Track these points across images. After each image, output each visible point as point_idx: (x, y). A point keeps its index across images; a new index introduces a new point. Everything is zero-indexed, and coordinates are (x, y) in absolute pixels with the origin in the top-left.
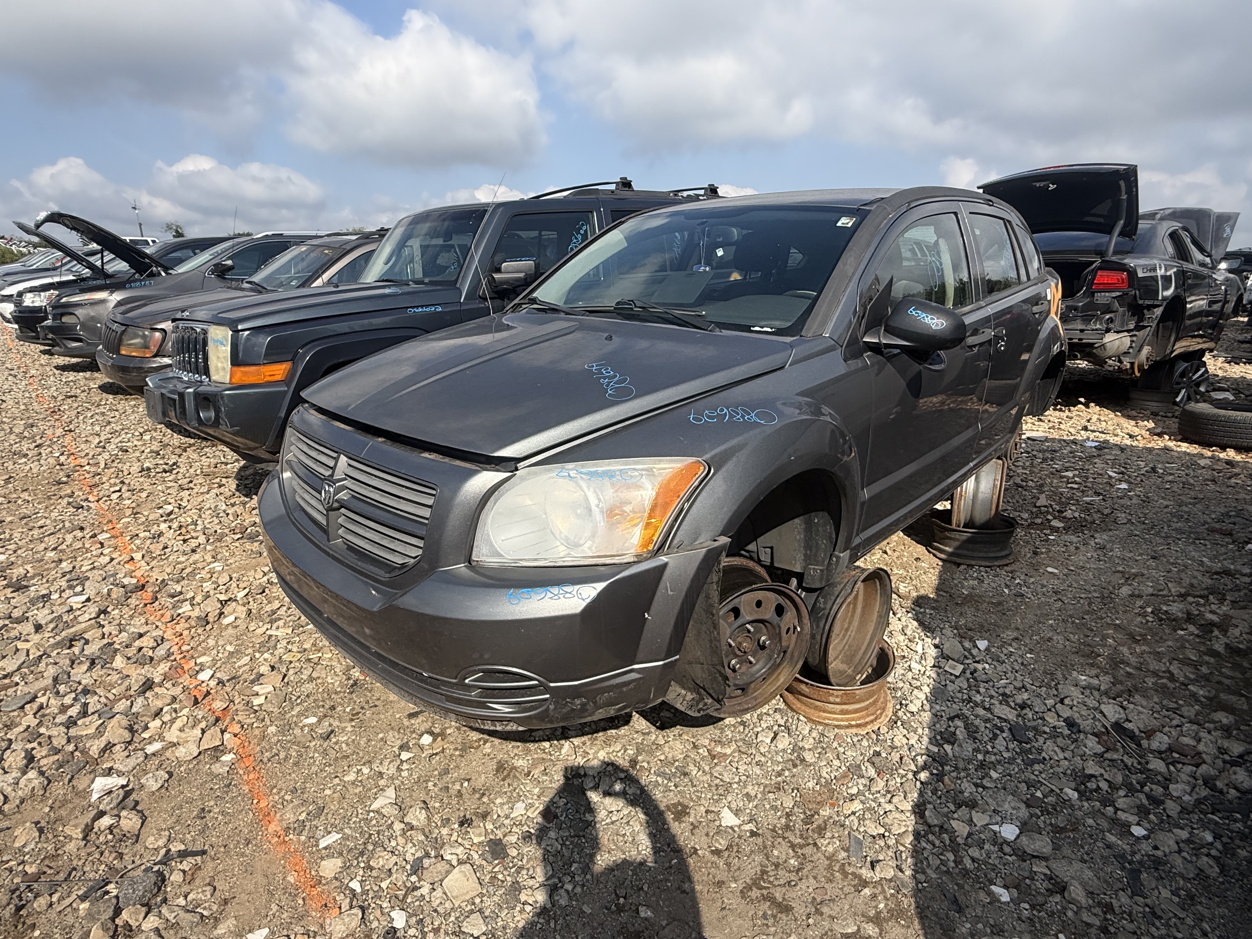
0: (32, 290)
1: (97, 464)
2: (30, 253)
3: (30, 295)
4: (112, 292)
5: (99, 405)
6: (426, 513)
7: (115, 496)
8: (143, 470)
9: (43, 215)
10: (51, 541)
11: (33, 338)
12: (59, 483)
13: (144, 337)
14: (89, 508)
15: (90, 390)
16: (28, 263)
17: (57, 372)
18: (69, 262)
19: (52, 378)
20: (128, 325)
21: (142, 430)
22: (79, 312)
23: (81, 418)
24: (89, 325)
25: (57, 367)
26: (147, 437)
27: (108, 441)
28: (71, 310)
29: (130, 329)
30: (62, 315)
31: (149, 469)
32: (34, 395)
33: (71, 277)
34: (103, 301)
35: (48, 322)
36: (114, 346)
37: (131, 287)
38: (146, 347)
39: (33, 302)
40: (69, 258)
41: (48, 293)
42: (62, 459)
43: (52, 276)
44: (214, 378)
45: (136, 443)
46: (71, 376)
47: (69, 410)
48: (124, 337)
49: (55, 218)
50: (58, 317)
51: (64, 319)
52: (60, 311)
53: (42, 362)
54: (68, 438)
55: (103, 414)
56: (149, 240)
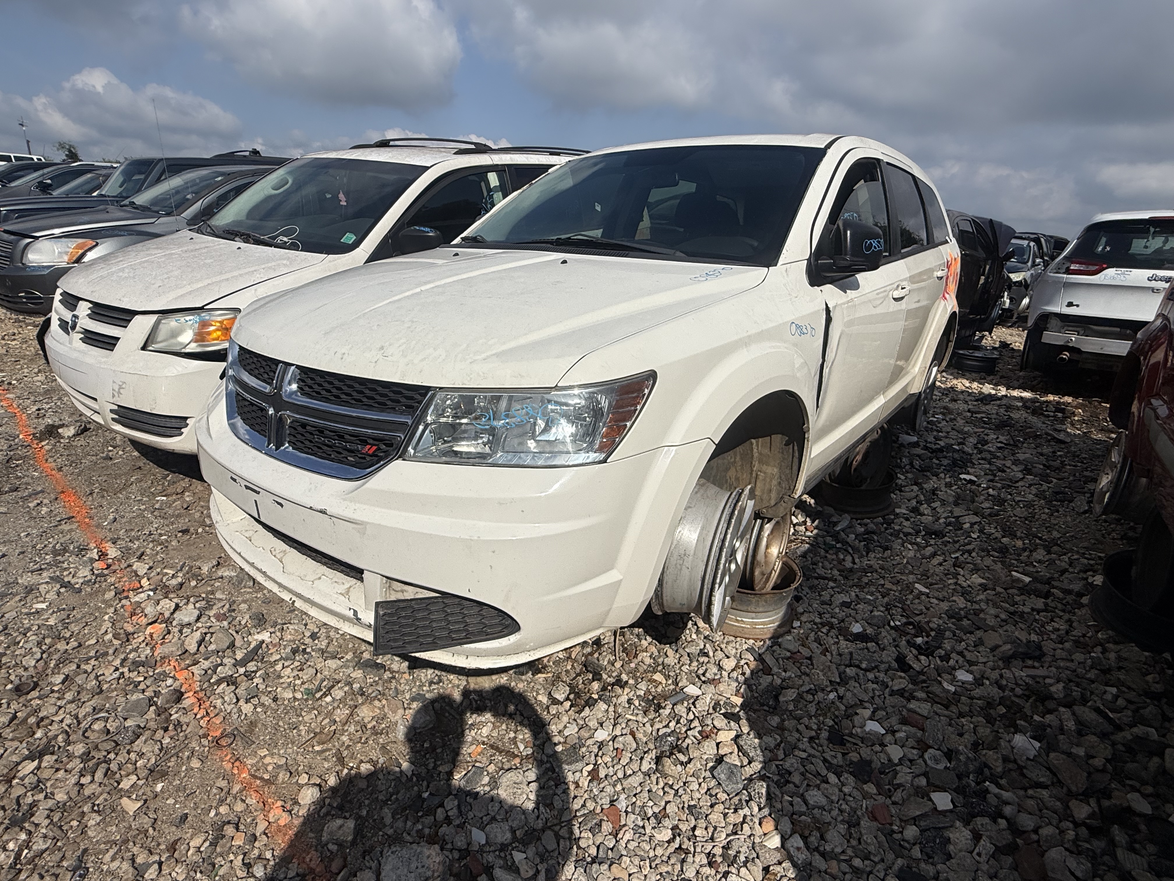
6: (11, 251)
56: (35, 158)
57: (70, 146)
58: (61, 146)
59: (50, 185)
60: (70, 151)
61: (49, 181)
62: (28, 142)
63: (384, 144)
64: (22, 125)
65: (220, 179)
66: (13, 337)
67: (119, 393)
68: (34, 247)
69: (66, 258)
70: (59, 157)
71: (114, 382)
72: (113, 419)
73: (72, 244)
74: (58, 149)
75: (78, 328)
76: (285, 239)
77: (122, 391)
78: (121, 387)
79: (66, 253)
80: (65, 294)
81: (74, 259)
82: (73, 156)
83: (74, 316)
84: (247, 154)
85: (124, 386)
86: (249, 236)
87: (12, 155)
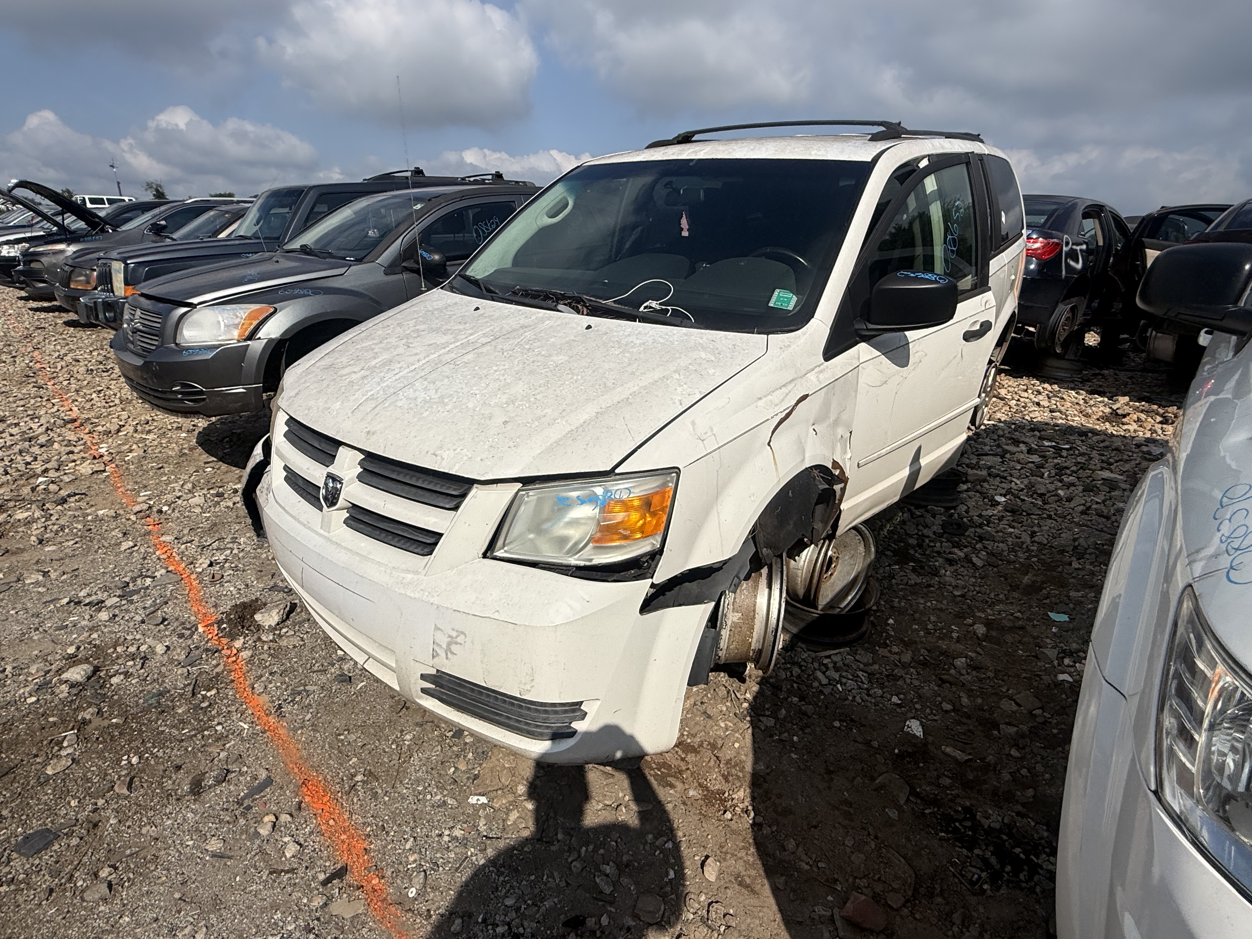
0: (7, 243)
1: (56, 368)
2: (8, 210)
3: (6, 247)
4: (69, 245)
5: (62, 334)
6: (159, 325)
7: (65, 383)
8: (88, 370)
9: (14, 181)
10: (22, 403)
11: (9, 282)
12: (28, 376)
13: (86, 275)
14: (47, 389)
15: (56, 324)
16: (6, 221)
17: (31, 312)
18: (41, 221)
19: (26, 316)
20: (75, 267)
21: (91, 349)
22: (44, 259)
23: (47, 341)
24: (51, 269)
25: (31, 309)
26: (95, 353)
27: (66, 355)
28: (37, 258)
29: (77, 270)
30: (31, 261)
31: (92, 370)
32: (11, 327)
33: (42, 233)
34: (62, 252)
35: (20, 268)
36: (66, 283)
37: (84, 241)
38: (88, 282)
39: (9, 253)
40: (40, 218)
41: (20, 245)
42: (31, 364)
43: (24, 233)
44: (116, 294)
45: (86, 356)
46: (43, 315)
47: (38, 337)
48: (73, 276)
49: (22, 184)
50: (27, 263)
51: (32, 265)
52: (29, 258)
53: (19, 305)
54: (36, 353)
55: (64, 339)
56: (126, 199)
57: (157, 185)
58: (149, 186)
59: (164, 227)
60: (157, 191)
61: (163, 223)
62: (119, 183)
63: (686, 139)
64: (112, 166)
65: (419, 206)
66: (147, 428)
67: (448, 650)
68: (190, 320)
69: (236, 334)
70: (149, 197)
71: (437, 628)
72: (424, 691)
73: (243, 311)
74: (146, 190)
75: (341, 502)
76: (654, 304)
77: (454, 648)
78: (452, 641)
79: (236, 326)
80: (292, 421)
81: (247, 333)
82: (160, 194)
83: (330, 476)
84: (409, 174)
85: (460, 639)
86: (579, 300)
87: (105, 198)
